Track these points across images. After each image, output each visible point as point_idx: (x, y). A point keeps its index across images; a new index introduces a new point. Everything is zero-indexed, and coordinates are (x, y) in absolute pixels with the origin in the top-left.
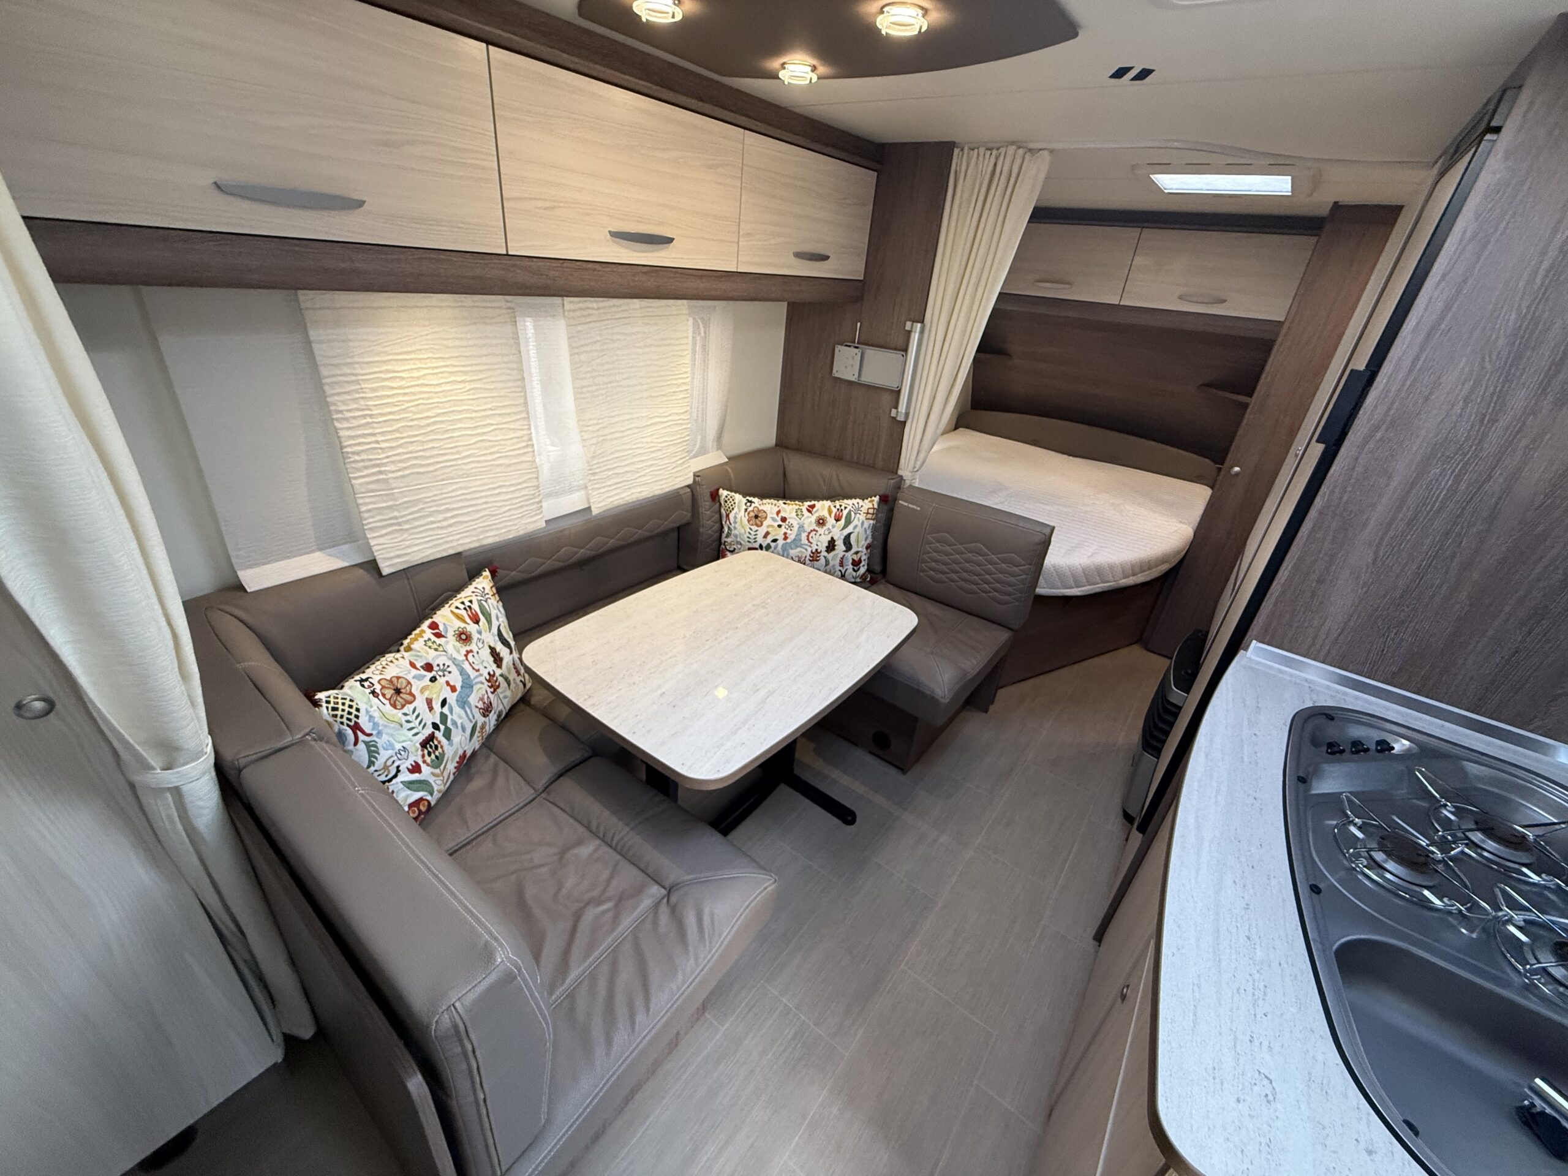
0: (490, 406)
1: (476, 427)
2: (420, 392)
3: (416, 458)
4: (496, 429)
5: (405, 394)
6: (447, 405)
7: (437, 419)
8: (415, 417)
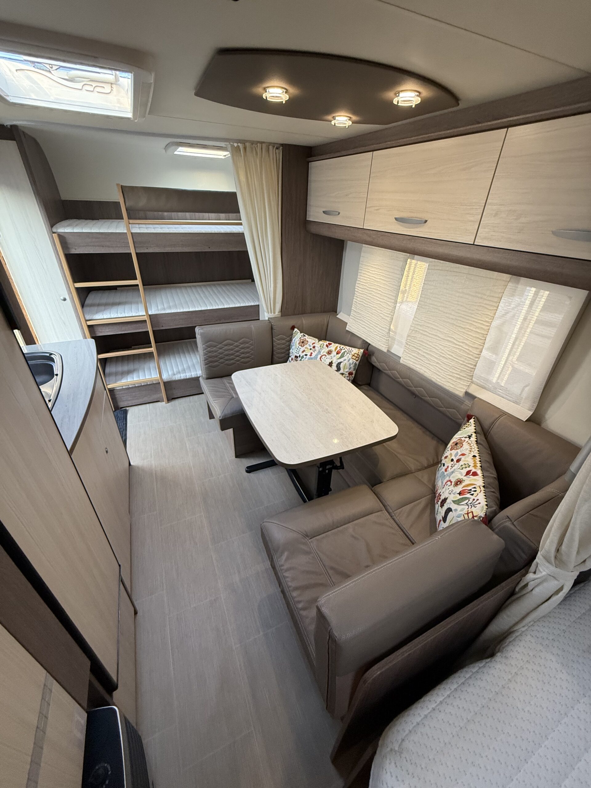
0: (386, 292)
1: (380, 298)
2: (373, 279)
3: (364, 300)
4: (384, 302)
5: (369, 278)
6: (377, 286)
7: (373, 290)
8: (369, 286)
